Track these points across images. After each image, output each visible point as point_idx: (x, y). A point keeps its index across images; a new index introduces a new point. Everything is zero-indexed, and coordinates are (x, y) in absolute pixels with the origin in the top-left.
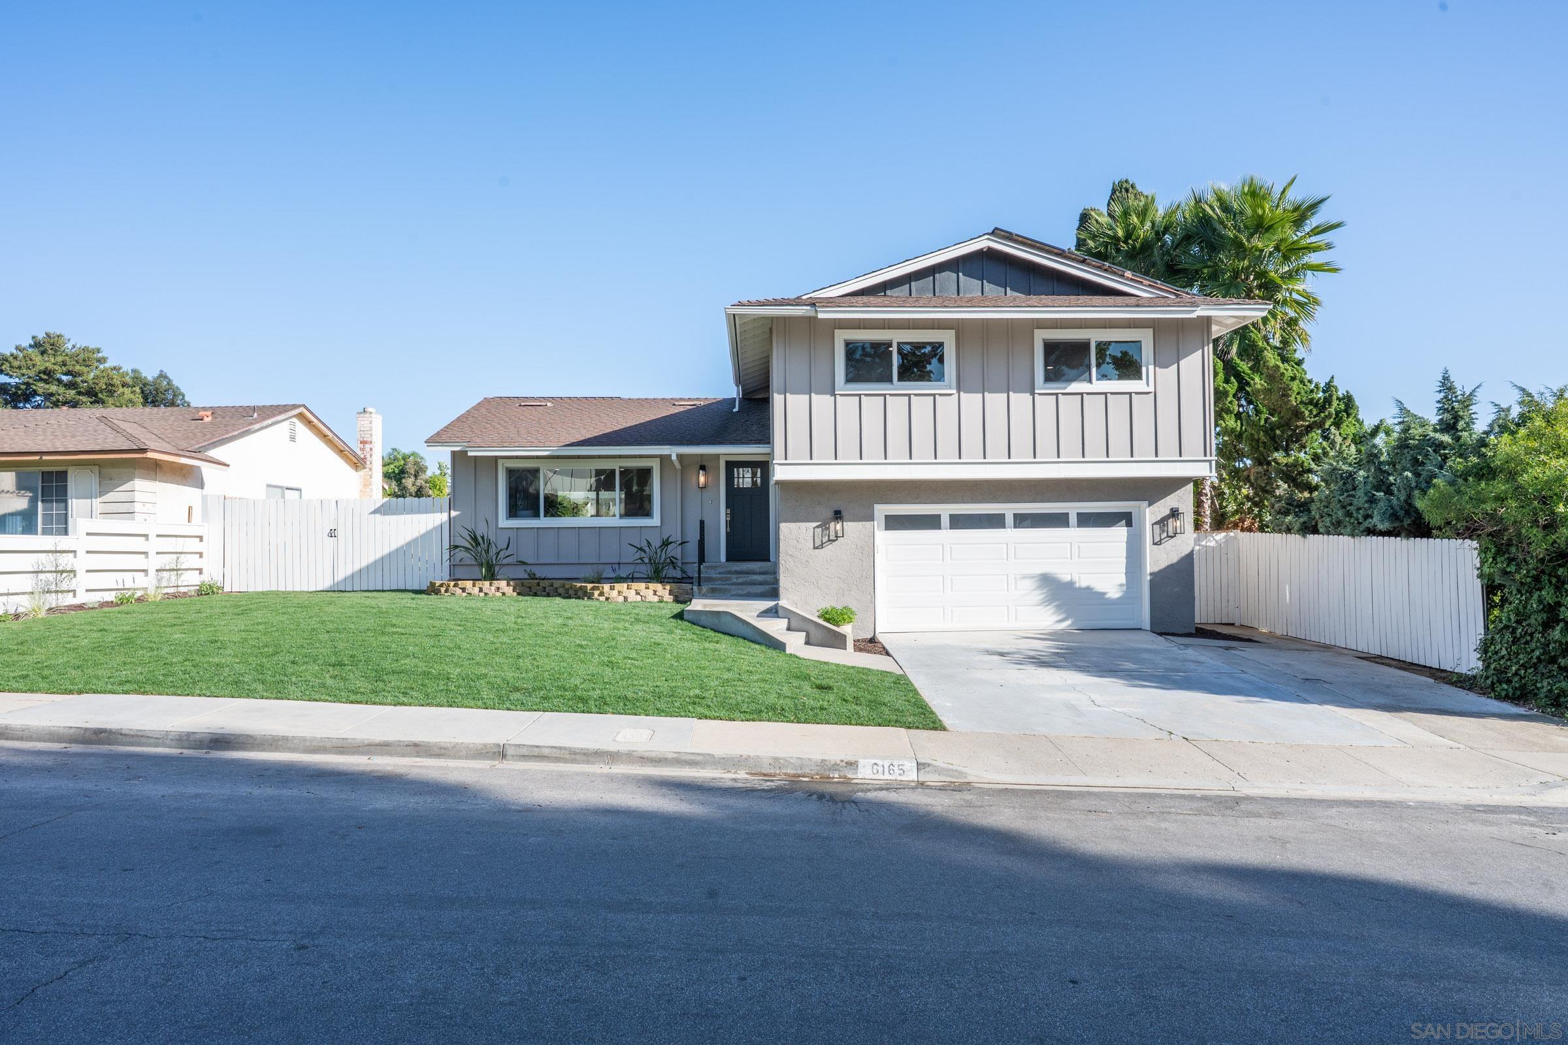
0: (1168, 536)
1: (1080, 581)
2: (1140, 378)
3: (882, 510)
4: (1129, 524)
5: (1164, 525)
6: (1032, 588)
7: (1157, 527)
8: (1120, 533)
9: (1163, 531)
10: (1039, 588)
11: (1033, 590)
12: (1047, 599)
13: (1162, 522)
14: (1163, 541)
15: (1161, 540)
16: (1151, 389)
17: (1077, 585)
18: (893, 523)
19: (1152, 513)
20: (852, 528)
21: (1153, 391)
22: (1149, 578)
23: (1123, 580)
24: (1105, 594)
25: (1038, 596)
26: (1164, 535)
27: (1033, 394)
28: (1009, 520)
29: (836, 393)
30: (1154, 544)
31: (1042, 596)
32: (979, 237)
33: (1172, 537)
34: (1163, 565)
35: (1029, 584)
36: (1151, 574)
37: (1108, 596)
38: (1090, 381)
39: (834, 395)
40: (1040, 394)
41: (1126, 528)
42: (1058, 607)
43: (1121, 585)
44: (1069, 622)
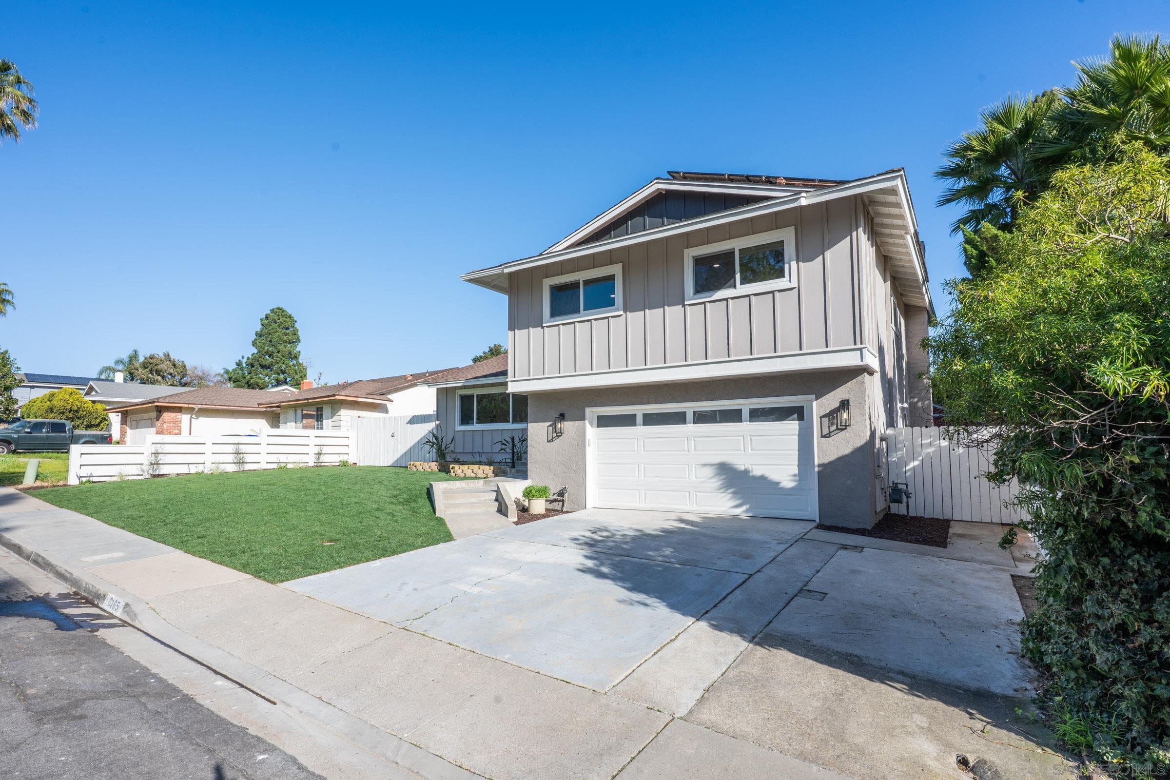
0: (837, 429)
1: (752, 471)
2: (783, 276)
3: (592, 412)
4: (801, 418)
5: (833, 418)
6: (711, 476)
7: (825, 420)
8: (792, 426)
9: (832, 424)
10: (717, 474)
11: (711, 478)
12: (724, 485)
13: (832, 415)
14: (832, 434)
15: (830, 433)
16: (794, 284)
17: (751, 474)
18: (604, 422)
19: (819, 406)
20: (568, 426)
21: (796, 286)
22: (816, 469)
23: (796, 470)
24: (778, 483)
25: (716, 483)
26: (834, 427)
27: (684, 306)
28: (690, 416)
29: (544, 325)
30: (822, 436)
31: (720, 483)
32: (651, 182)
33: (842, 430)
34: (832, 456)
35: (709, 472)
36: (819, 466)
37: (782, 485)
38: (735, 286)
39: (543, 327)
40: (689, 305)
41: (797, 422)
42: (734, 493)
43: (795, 475)
44: (744, 508)
